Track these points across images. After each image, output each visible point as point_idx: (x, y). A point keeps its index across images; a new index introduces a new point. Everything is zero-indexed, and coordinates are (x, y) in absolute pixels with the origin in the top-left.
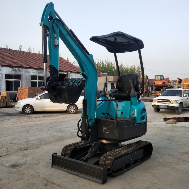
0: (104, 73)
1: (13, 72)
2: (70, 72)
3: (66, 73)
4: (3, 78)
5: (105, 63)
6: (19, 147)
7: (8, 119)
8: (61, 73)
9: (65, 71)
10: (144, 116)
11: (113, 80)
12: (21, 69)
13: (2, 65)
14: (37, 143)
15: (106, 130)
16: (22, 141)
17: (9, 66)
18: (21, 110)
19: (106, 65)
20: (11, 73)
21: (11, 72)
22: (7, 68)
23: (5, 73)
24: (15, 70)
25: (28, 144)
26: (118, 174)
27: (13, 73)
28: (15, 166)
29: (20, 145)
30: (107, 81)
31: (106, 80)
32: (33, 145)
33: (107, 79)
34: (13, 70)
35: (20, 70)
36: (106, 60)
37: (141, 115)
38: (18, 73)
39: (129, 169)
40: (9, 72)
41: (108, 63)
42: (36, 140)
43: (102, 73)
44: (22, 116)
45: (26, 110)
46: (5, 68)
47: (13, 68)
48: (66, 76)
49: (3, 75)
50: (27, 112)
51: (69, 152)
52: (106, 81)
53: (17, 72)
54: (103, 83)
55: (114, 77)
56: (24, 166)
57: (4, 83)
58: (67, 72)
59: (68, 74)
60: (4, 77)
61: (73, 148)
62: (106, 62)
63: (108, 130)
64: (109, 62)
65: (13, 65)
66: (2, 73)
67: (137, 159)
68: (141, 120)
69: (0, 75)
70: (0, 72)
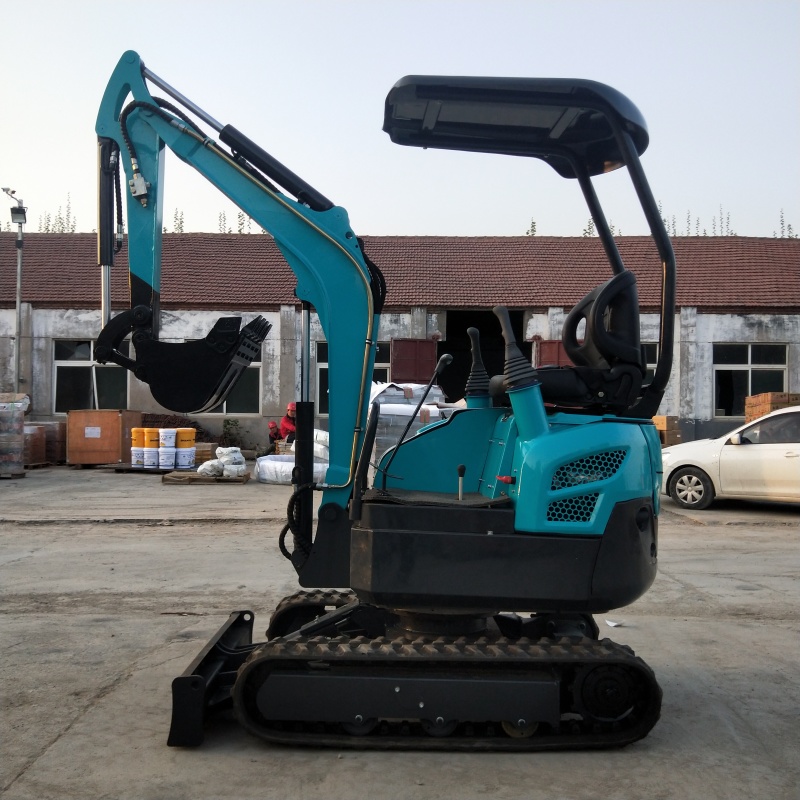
1: (747, 333)
4: (705, 359)
10: (590, 497)
12: (785, 317)
13: (698, 307)
17: (731, 307)
20: (739, 340)
21: (738, 334)
22: (720, 316)
23: (712, 340)
24: (760, 324)
27: (751, 337)
34: (751, 325)
35: (780, 324)
37: (553, 488)
38: (773, 337)
40: (731, 336)
46: (713, 317)
47: (750, 316)
49: (706, 349)
50: (685, 498)
53: (767, 331)
57: (707, 379)
60: (709, 354)
65: (747, 304)
66: (701, 340)
67: (500, 723)
68: (550, 519)
69: (692, 349)
70: (692, 338)
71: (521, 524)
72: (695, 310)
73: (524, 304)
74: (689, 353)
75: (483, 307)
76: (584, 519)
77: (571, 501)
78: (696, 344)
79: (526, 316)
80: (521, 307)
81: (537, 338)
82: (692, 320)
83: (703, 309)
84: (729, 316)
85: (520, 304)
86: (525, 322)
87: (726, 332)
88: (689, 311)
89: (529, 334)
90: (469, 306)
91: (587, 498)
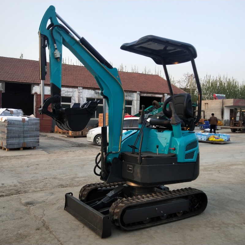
0: (221, 95)
1: (95, 95)
2: (166, 94)
3: (161, 96)
5: (223, 81)
6: (60, 183)
7: (74, 150)
8: (155, 95)
9: (160, 93)
10: (193, 152)
11: (232, 104)
13: (83, 87)
14: (84, 180)
15: (129, 168)
16: (69, 177)
17: (91, 88)
18: (92, 140)
19: (225, 84)
20: (93, 97)
21: (93, 95)
22: (88, 90)
23: (86, 97)
24: (98, 93)
25: (73, 181)
26: (132, 229)
28: (30, 203)
29: (62, 181)
30: (224, 106)
31: (222, 104)
32: (78, 182)
33: (224, 103)
34: (96, 93)
36: (225, 77)
37: (186, 151)
39: (156, 224)
40: (91, 96)
41: (228, 81)
42: (85, 177)
43: (216, 95)
44: (93, 147)
45: (98, 141)
46: (87, 90)
47: (96, 91)
48: (162, 99)
49: (85, 99)
50: (99, 143)
51: (86, 193)
52: (222, 106)
54: (217, 108)
55: (234, 100)
56: (38, 205)
58: (163, 94)
59: (164, 96)
60: (85, 101)
61: (91, 189)
62: (225, 79)
63: (131, 169)
64: (229, 79)
65: (96, 87)
66: (83, 97)
67: (176, 213)
68: (185, 159)
69: (81, 99)
70: (81, 96)
71: (179, 161)
72: (82, 88)
73: (32, 82)
74: (80, 100)
75: (18, 82)
76: (192, 158)
77: (189, 154)
78: (82, 97)
79: (32, 86)
80: (31, 83)
81: (36, 93)
82: (81, 91)
83: (84, 88)
84: (91, 90)
85: (30, 82)
86: (31, 88)
87: (90, 95)
88: (80, 88)
89: (33, 92)
90: (13, 81)
91: (192, 153)
